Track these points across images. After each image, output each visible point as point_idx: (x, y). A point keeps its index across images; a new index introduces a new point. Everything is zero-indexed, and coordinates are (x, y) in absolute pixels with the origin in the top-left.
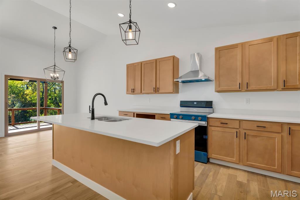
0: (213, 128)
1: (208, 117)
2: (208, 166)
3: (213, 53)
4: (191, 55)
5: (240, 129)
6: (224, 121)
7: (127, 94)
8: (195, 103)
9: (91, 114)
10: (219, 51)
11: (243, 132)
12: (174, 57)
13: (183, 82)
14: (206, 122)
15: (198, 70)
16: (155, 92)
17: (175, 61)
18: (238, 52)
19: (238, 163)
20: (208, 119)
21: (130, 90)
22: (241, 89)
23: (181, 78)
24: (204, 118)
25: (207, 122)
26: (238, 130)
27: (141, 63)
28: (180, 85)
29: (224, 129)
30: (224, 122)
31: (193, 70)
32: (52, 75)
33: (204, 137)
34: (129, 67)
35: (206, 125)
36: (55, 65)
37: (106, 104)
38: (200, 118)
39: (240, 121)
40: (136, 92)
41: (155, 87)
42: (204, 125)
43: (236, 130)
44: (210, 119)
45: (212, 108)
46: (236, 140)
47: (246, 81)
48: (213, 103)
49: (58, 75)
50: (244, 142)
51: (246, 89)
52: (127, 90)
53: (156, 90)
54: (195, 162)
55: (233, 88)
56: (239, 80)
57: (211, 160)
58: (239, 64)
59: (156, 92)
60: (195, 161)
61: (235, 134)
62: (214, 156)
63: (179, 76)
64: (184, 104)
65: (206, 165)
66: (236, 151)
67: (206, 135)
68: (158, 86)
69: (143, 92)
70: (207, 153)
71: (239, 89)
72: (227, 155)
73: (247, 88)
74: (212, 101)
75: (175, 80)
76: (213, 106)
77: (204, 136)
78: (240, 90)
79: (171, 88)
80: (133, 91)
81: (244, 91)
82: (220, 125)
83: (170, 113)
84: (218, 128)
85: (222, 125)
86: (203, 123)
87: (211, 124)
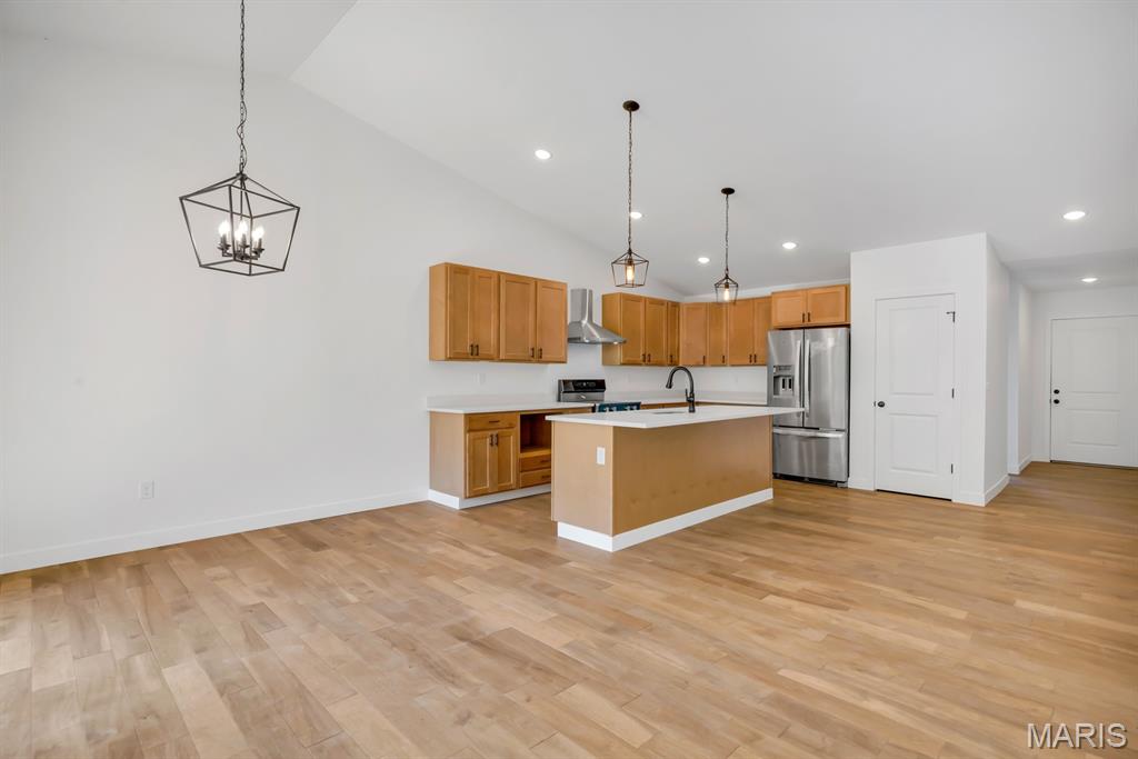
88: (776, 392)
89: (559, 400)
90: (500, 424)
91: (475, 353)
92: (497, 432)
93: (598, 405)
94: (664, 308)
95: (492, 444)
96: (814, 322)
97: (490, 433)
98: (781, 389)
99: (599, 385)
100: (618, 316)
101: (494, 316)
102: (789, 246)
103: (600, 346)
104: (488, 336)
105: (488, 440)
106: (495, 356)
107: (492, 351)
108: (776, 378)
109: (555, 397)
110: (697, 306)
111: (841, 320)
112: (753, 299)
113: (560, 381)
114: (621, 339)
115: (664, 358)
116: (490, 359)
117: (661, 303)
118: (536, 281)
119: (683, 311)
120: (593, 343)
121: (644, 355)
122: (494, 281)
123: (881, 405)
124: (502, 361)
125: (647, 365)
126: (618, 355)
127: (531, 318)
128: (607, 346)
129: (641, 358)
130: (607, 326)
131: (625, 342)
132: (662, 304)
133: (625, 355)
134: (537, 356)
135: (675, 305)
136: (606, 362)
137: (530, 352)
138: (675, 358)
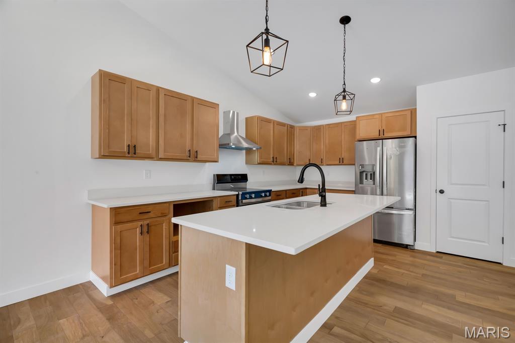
88: (361, 182)
89: (214, 189)
90: (151, 215)
91: (132, 152)
92: (147, 222)
93: (241, 193)
94: (286, 128)
95: (141, 233)
96: (386, 135)
97: (140, 223)
98: (365, 180)
99: (243, 178)
100: (255, 131)
101: (152, 123)
102: (375, 80)
103: (244, 152)
104: (147, 138)
105: (138, 230)
106: (154, 155)
107: (152, 151)
108: (361, 173)
109: (211, 186)
110: (306, 128)
111: (407, 133)
112: (341, 123)
113: (214, 175)
114: (258, 147)
115: (286, 160)
116: (149, 157)
117: (283, 125)
118: (193, 99)
119: (297, 132)
120: (239, 149)
121: (273, 158)
122: (153, 93)
123: (442, 192)
124: (161, 159)
125: (275, 164)
126: (256, 157)
127: (188, 127)
128: (249, 151)
129: (271, 160)
130: (249, 137)
131: (261, 148)
132: (285, 126)
133: (261, 158)
134: (193, 156)
135: (292, 127)
136: (248, 162)
137: (187, 154)
138: (292, 161)
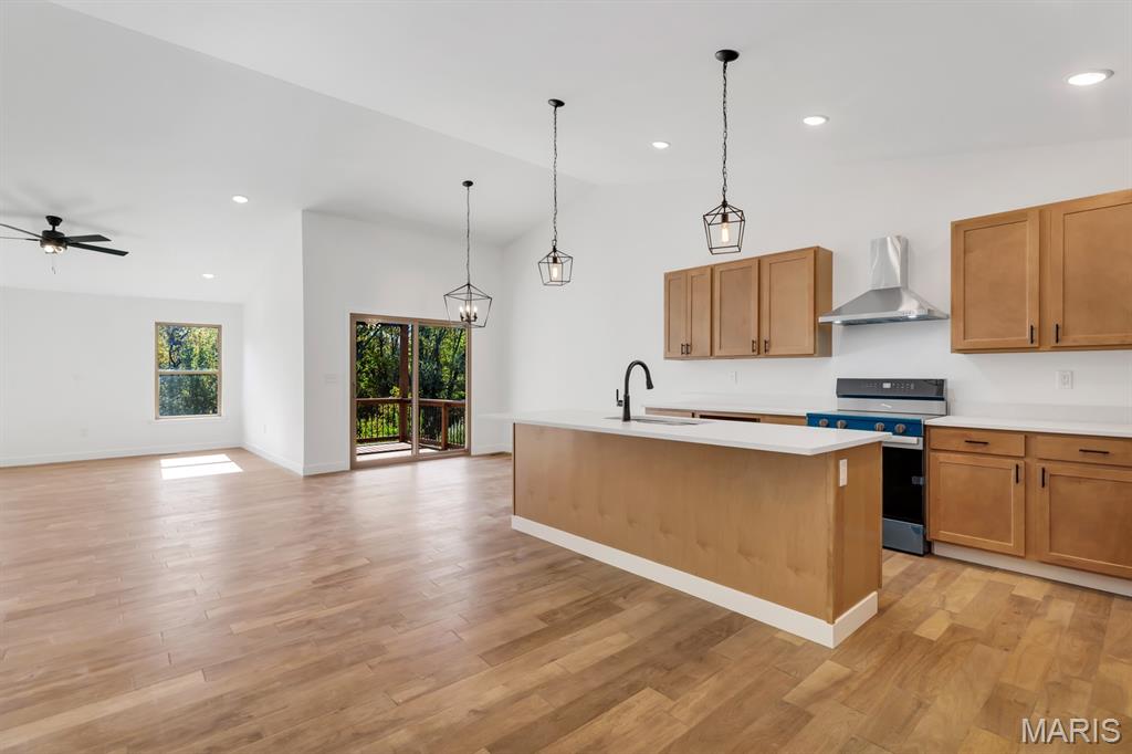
0: (942, 457)
1: (925, 426)
2: (923, 562)
3: (944, 237)
4: (873, 243)
5: (1027, 460)
6: (975, 437)
7: (666, 358)
8: (887, 386)
9: (622, 409)
10: (964, 232)
11: (1037, 467)
12: (816, 251)
13: (847, 324)
14: (921, 439)
15: (898, 289)
16: (756, 353)
17: (820, 263)
18: (1030, 234)
19: (1022, 554)
20: (925, 431)
21: (677, 350)
22: (1035, 345)
23: (838, 312)
24: (913, 427)
25: (925, 438)
26: (1021, 463)
27: (712, 270)
28: (837, 332)
29: (977, 457)
30: (978, 441)
31: (882, 287)
32: (461, 310)
33: (914, 480)
34: (671, 280)
35: (920, 447)
36: (469, 285)
37: (650, 386)
38: (901, 427)
39: (1028, 436)
40: (693, 354)
41: (755, 339)
42: (914, 448)
43: (1014, 462)
44: (932, 430)
45: (942, 399)
46: (1015, 491)
47: (1053, 319)
48: (949, 386)
49: (475, 310)
50: (1039, 497)
51: (1053, 343)
52: (668, 347)
53: (761, 348)
54: (885, 551)
55: (1012, 340)
56: (1031, 318)
57: (937, 550)
58: (1031, 268)
59: (759, 353)
60: (884, 547)
61: (1013, 472)
62: (944, 534)
63: (835, 308)
64: (847, 388)
65: (921, 559)
66: (1016, 523)
67: (921, 475)
68: (765, 336)
69: (717, 352)
70: (925, 527)
71: (1029, 345)
72: (988, 534)
73: (1057, 341)
74: (943, 381)
75: (821, 320)
76: (949, 396)
77: (913, 478)
78: (1033, 345)
79: (807, 342)
80: (687, 351)
81: (1049, 348)
82: (963, 446)
83: (808, 414)
84: (959, 456)
85: (970, 448)
86: (913, 442)
87: (935, 444)
